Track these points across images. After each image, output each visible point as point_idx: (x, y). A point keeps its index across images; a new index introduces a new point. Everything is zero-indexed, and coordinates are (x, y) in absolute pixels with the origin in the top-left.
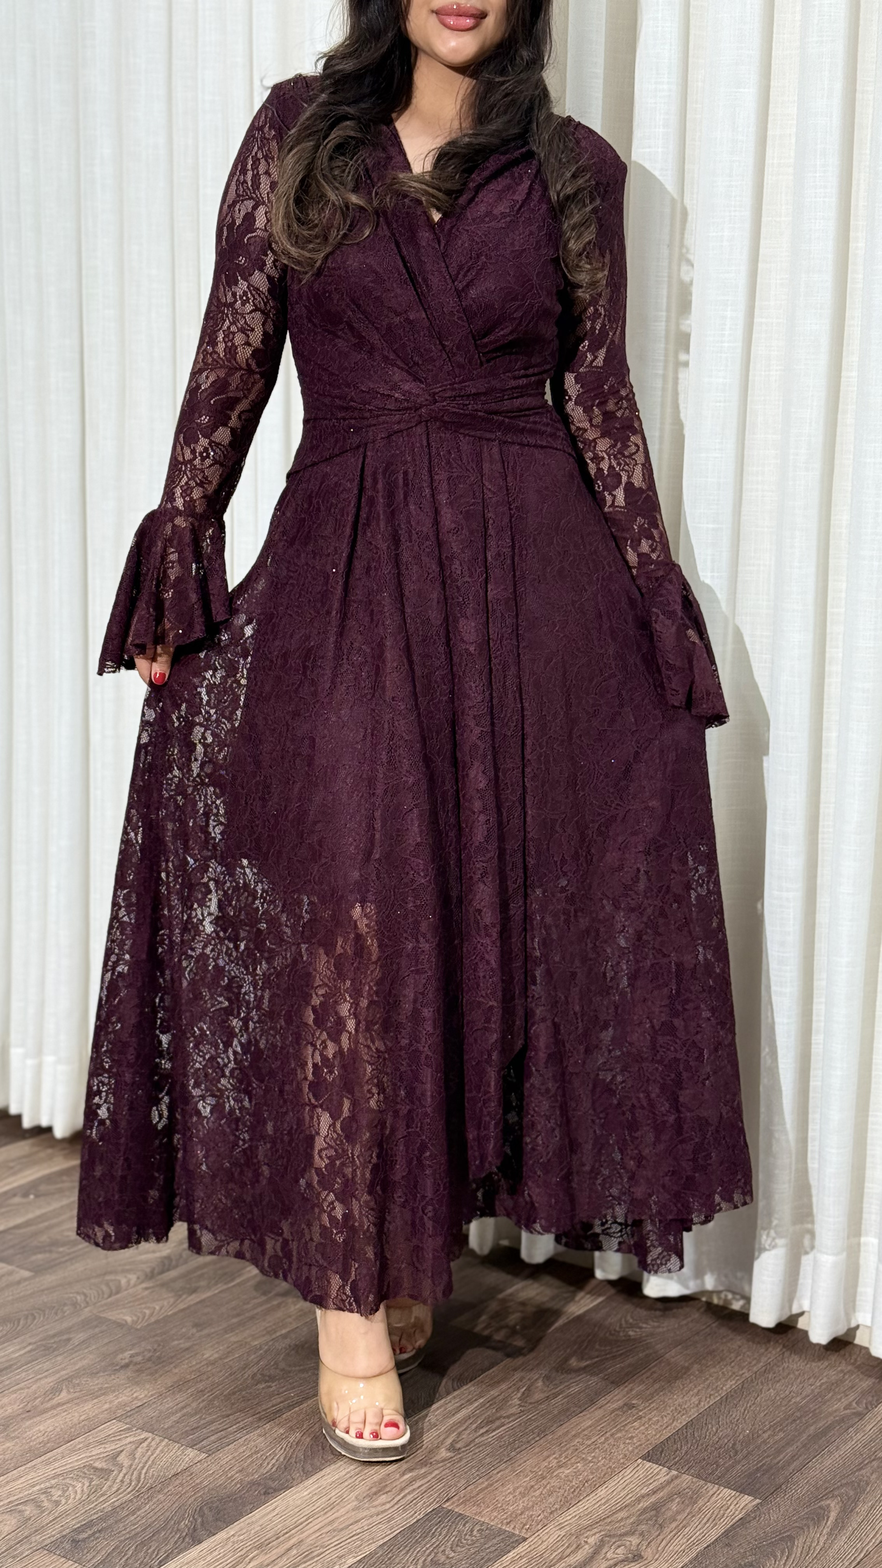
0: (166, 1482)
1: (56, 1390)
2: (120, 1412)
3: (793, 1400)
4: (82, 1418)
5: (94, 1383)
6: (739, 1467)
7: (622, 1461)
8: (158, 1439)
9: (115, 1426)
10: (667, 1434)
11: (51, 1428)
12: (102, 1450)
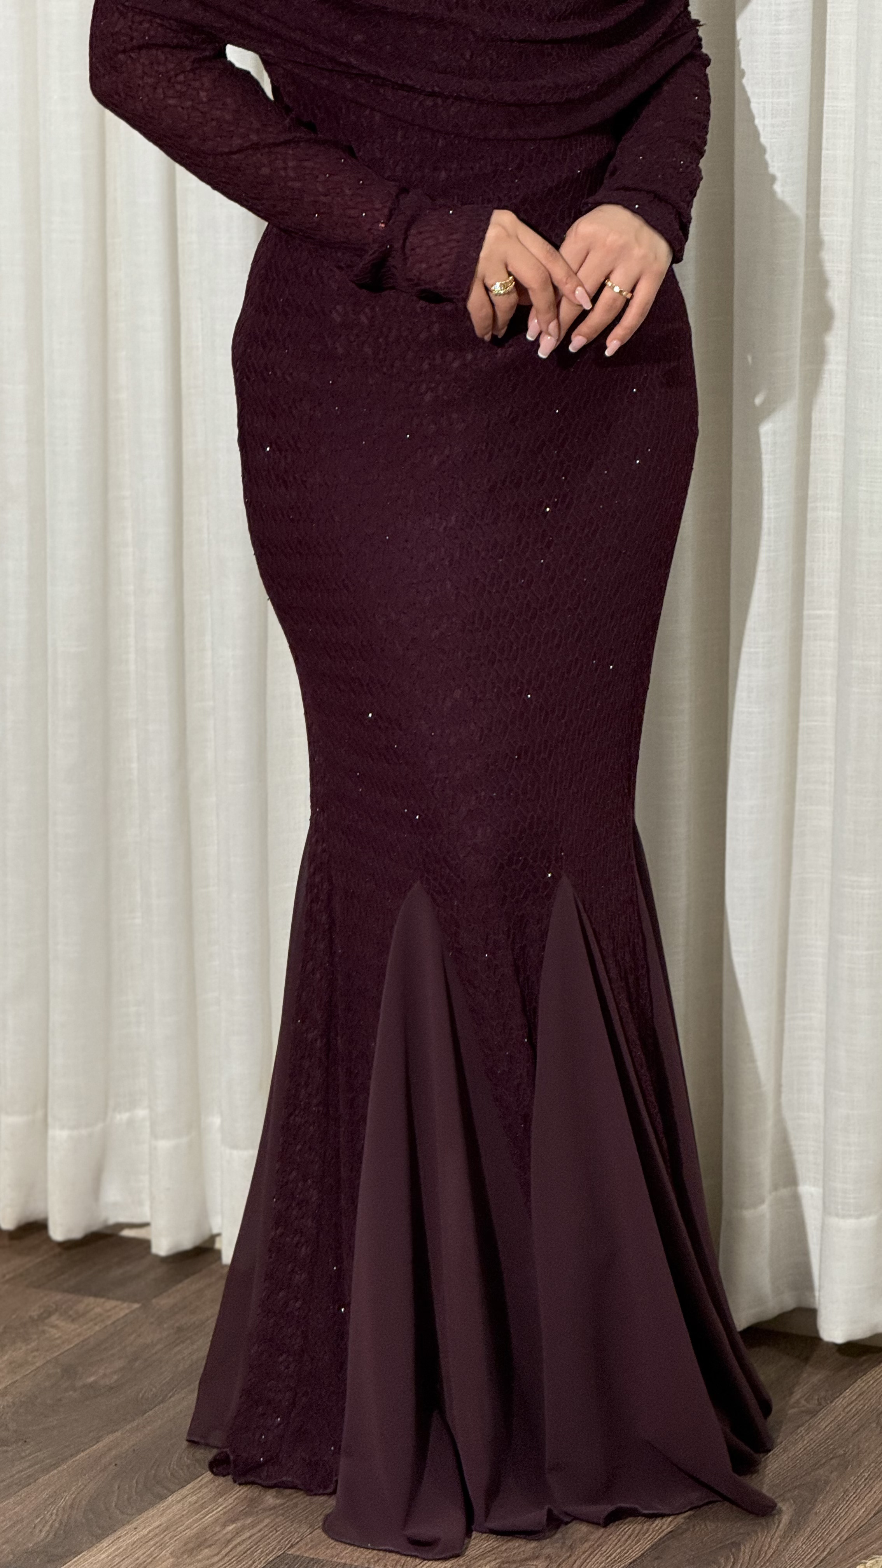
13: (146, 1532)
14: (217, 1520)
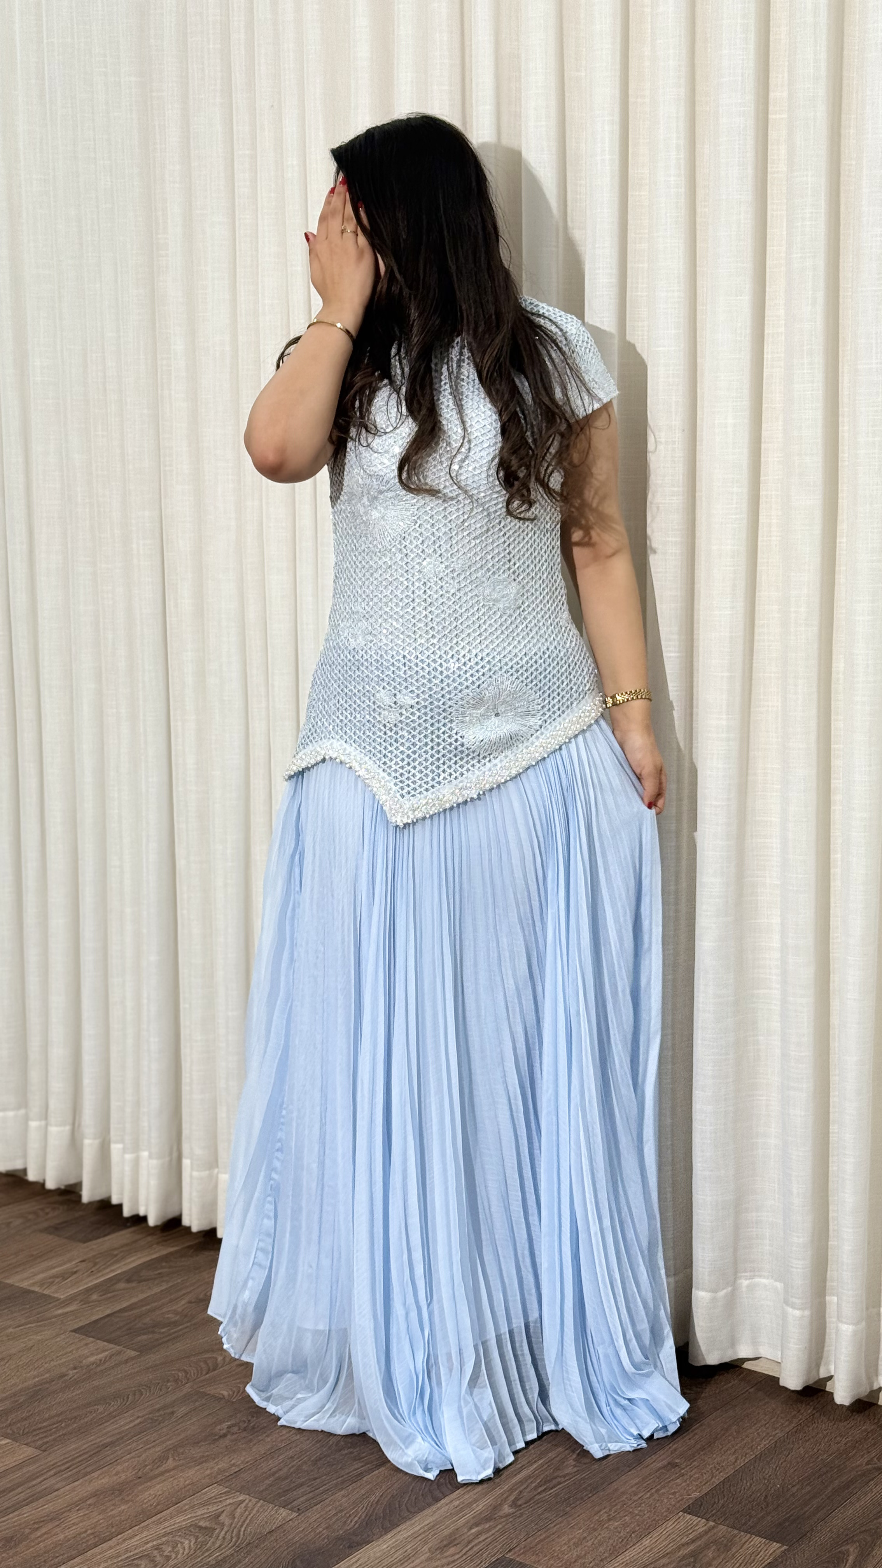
0: (263, 1538)
1: (163, 1458)
2: (220, 1477)
3: (820, 1458)
4: (187, 1482)
5: (196, 1452)
6: (769, 1518)
7: (665, 1514)
8: (254, 1500)
9: (215, 1490)
10: (706, 1489)
11: (160, 1493)
12: (205, 1511)
13: (418, 1528)
14: (467, 1523)
